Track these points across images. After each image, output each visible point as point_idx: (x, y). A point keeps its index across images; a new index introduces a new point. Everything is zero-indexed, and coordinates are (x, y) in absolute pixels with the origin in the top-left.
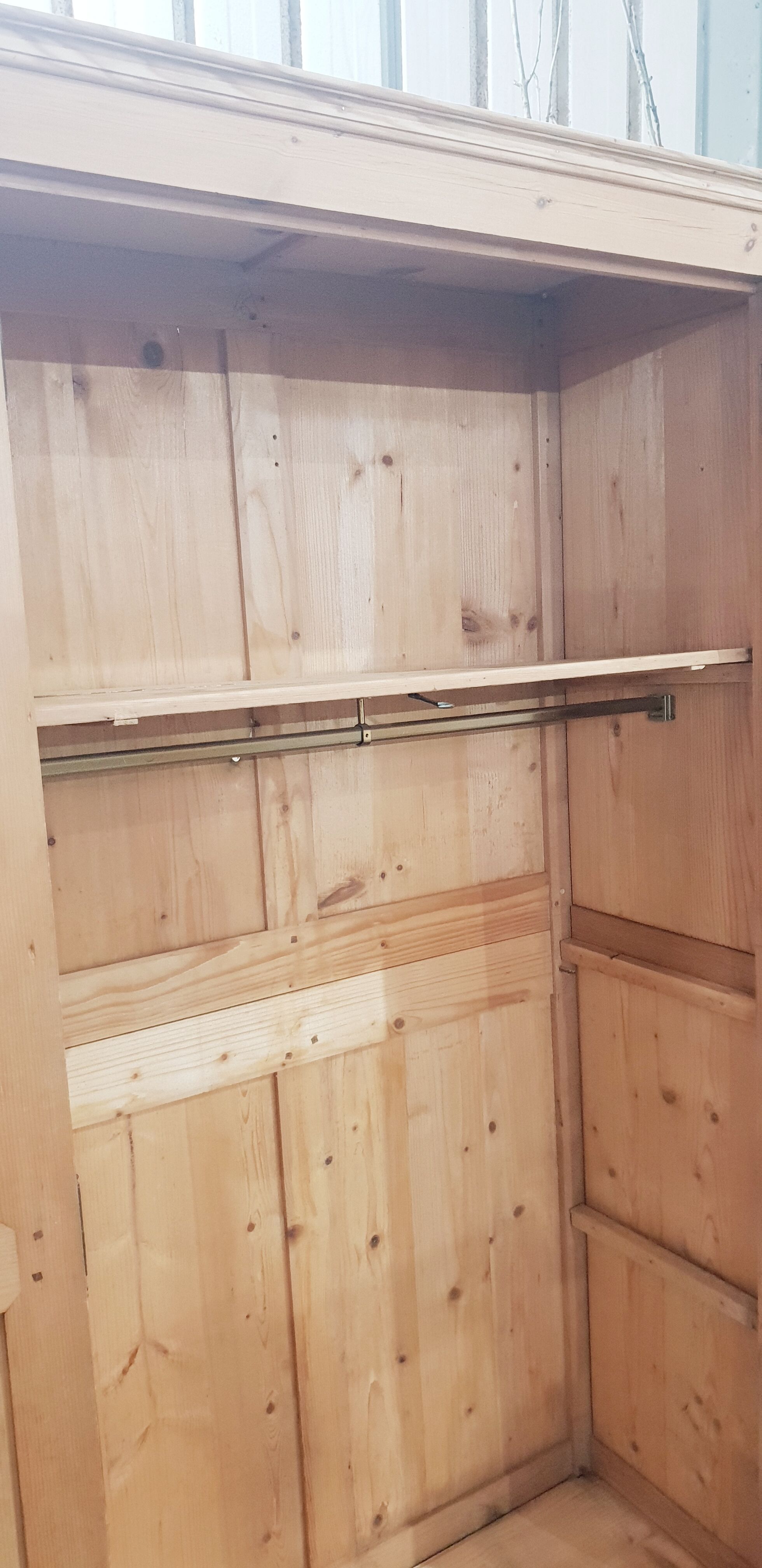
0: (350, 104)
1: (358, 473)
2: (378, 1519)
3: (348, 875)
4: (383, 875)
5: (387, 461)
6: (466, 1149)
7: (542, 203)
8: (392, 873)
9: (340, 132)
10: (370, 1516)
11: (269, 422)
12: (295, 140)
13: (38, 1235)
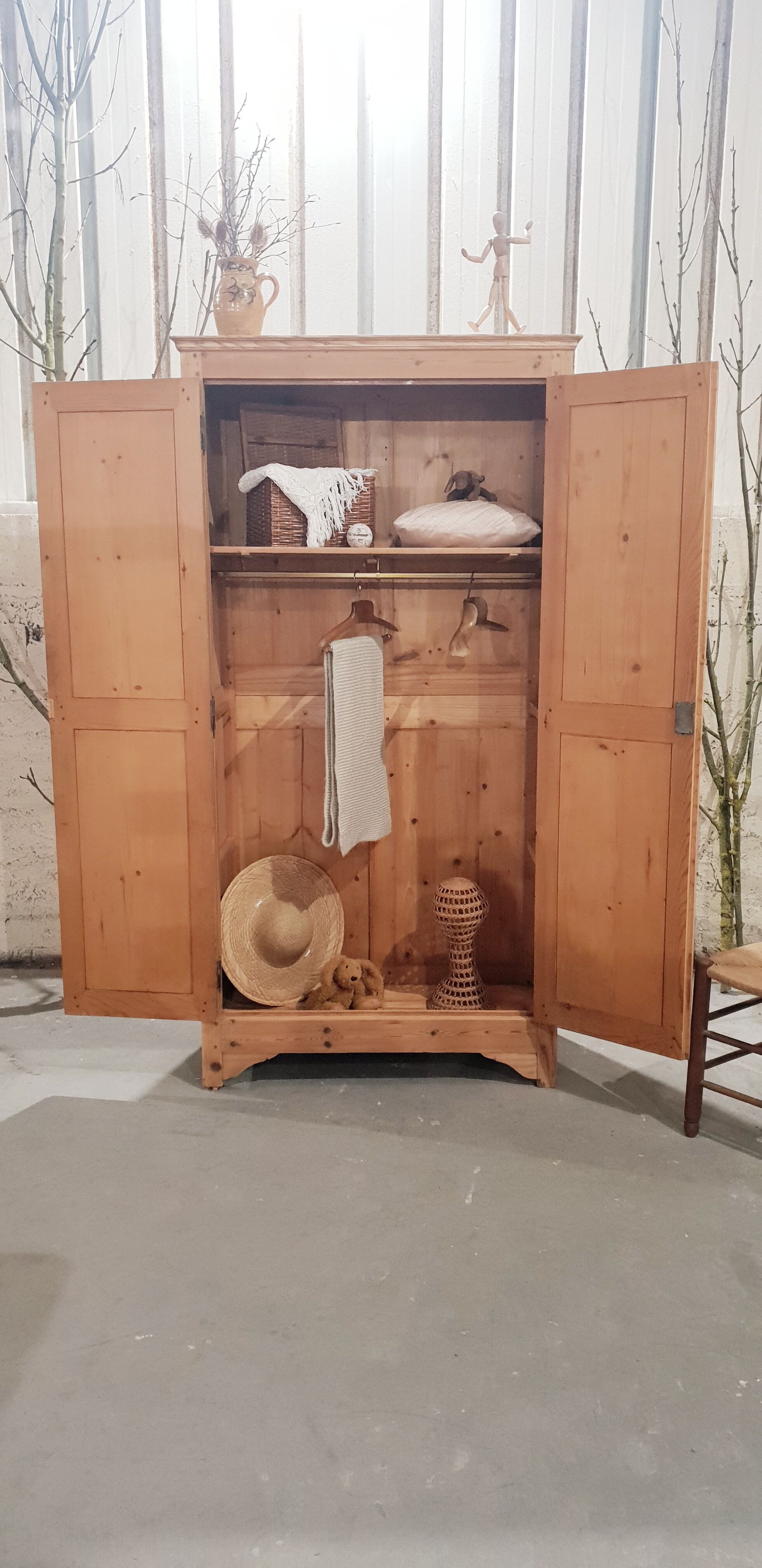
0: (330, 342)
1: (429, 462)
2: (408, 955)
3: (412, 648)
4: (430, 652)
5: (445, 456)
6: (469, 793)
7: (418, 363)
8: (435, 651)
9: (327, 351)
10: (404, 951)
11: (383, 442)
12: (309, 356)
13: (197, 709)
